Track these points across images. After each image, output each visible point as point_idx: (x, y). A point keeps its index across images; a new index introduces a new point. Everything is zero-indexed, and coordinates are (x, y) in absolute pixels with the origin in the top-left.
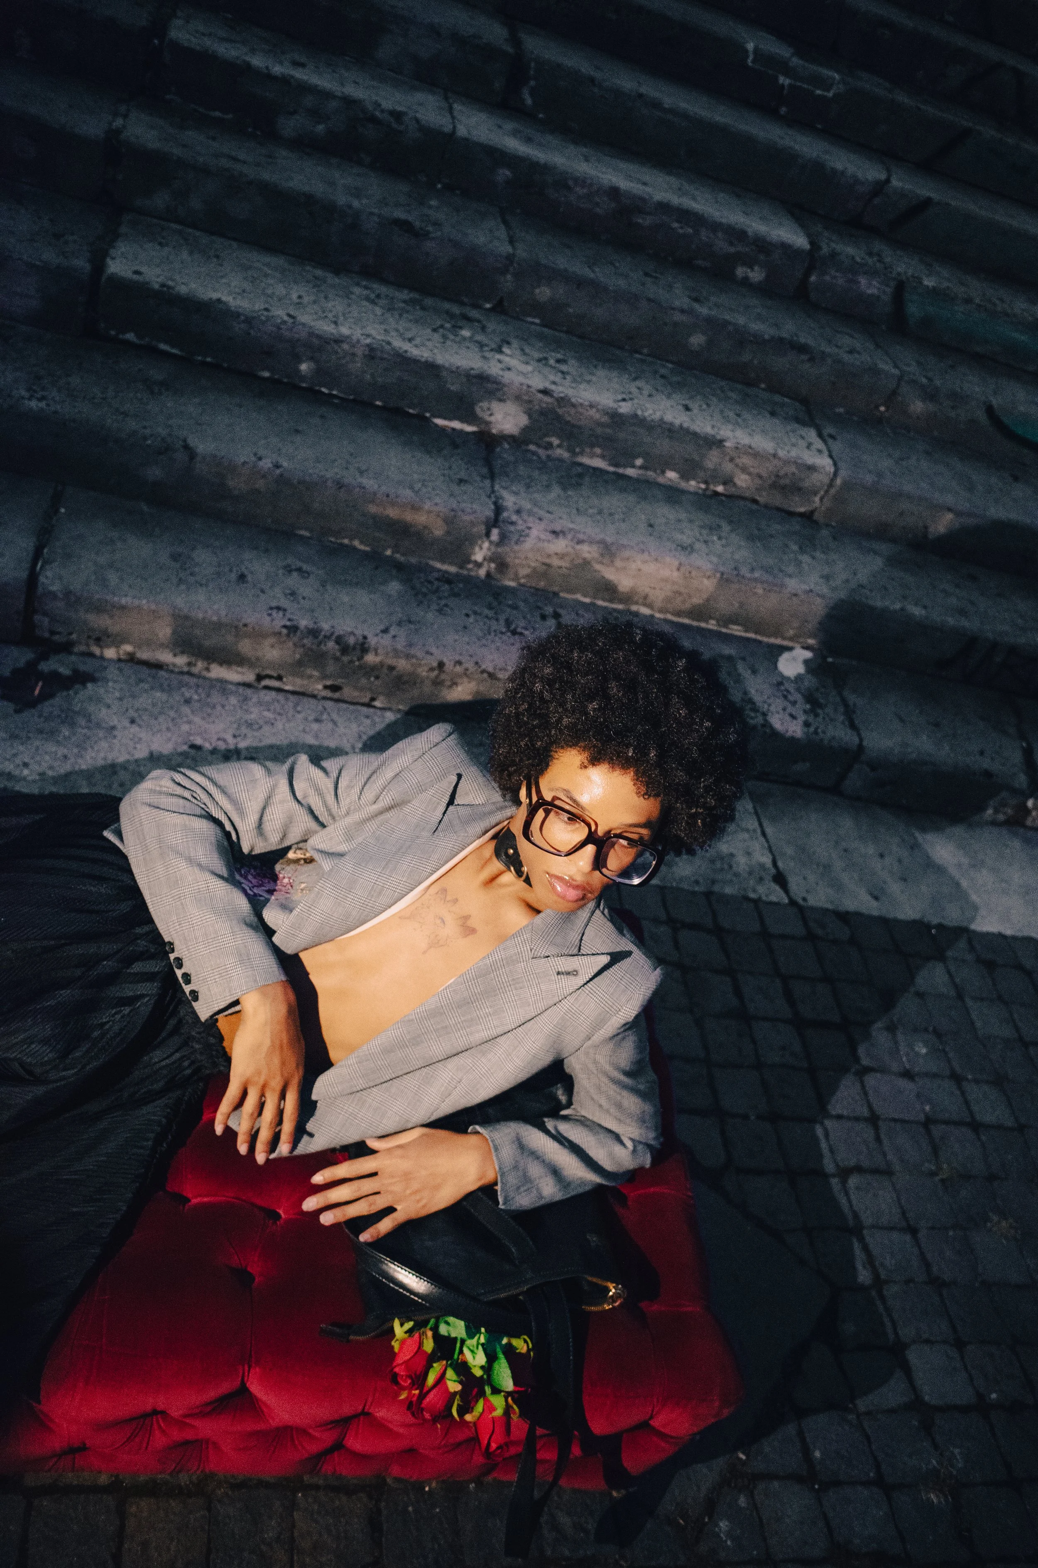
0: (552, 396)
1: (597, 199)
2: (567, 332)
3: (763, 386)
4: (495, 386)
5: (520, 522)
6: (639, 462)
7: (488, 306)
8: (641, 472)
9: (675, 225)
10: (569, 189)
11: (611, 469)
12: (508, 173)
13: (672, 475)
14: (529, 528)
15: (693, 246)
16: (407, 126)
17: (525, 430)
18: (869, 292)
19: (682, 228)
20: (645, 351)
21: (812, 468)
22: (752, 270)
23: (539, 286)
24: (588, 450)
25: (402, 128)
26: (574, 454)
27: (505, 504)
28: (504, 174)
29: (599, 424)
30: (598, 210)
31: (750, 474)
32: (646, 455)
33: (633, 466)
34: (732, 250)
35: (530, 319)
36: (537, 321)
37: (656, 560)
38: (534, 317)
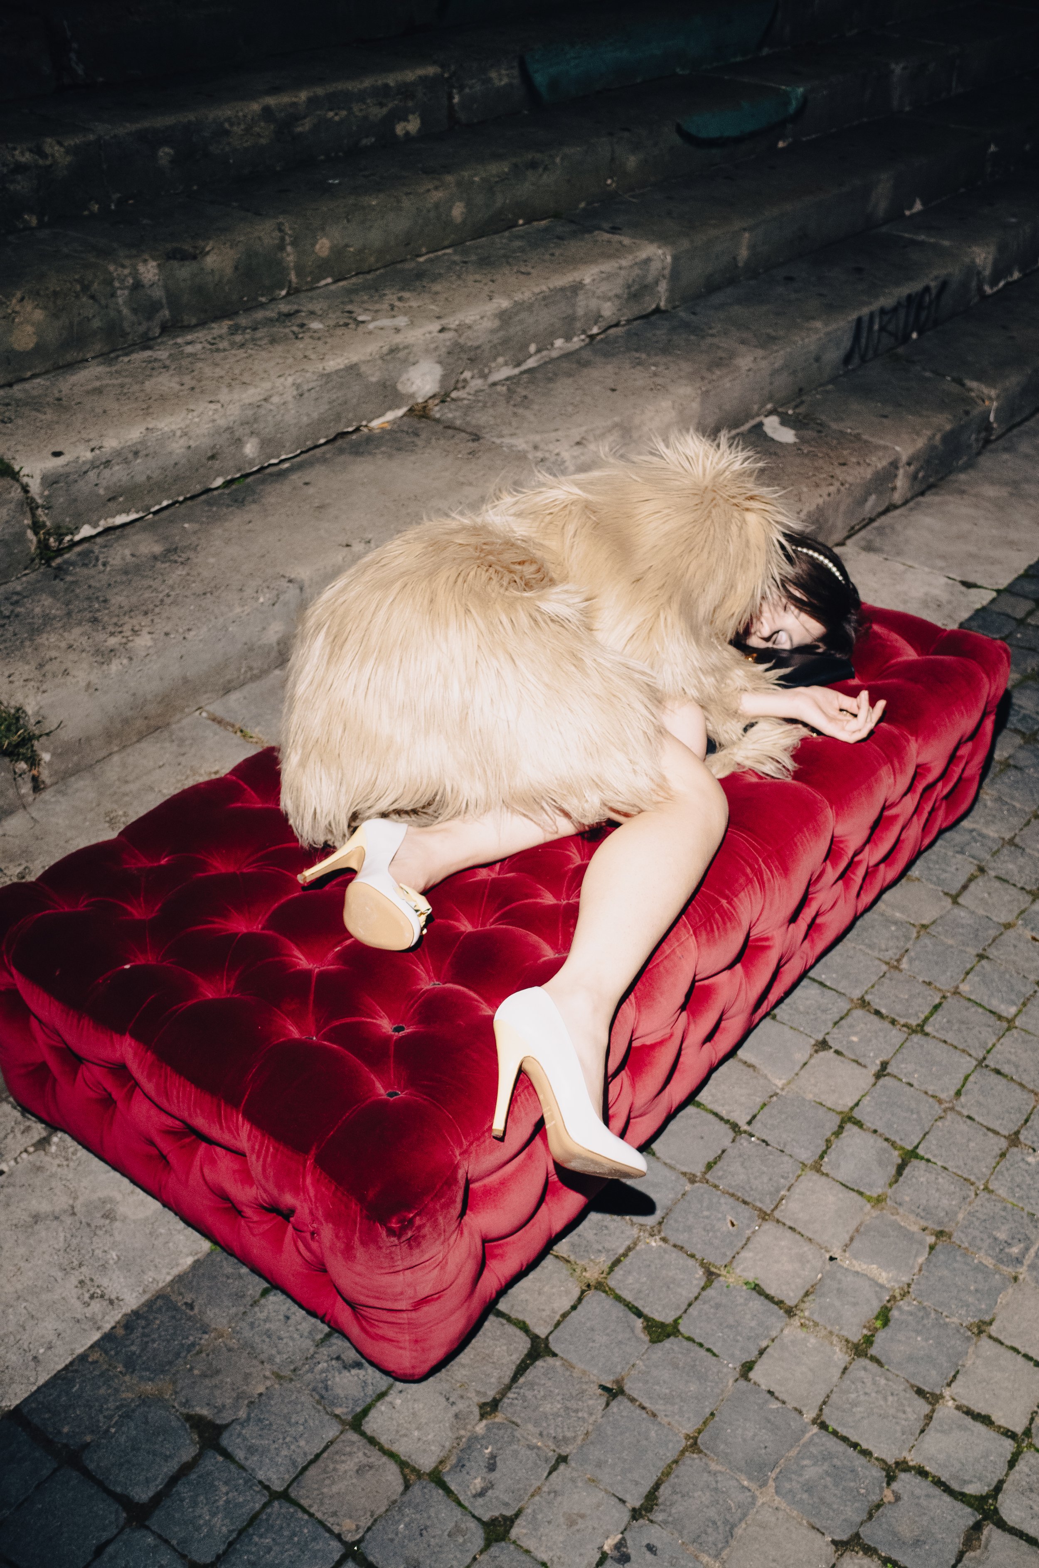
0: (449, 329)
1: (257, 129)
2: (357, 274)
3: (521, 222)
4: (406, 351)
5: (547, 455)
6: (533, 348)
7: (284, 293)
8: (539, 356)
9: (331, 114)
10: (227, 133)
11: (516, 371)
12: (167, 150)
13: (559, 343)
14: (558, 454)
15: (354, 128)
16: (53, 156)
17: (444, 378)
18: (503, 83)
19: (336, 114)
20: (424, 250)
21: (648, 260)
22: (408, 121)
23: (316, 243)
24: (493, 365)
25: (48, 162)
26: (484, 376)
27: (520, 448)
28: (165, 153)
29: (493, 331)
30: (263, 141)
31: (609, 299)
32: (534, 338)
33: (530, 356)
34: (385, 110)
35: (323, 283)
36: (329, 280)
37: (657, 411)
38: (324, 278)
